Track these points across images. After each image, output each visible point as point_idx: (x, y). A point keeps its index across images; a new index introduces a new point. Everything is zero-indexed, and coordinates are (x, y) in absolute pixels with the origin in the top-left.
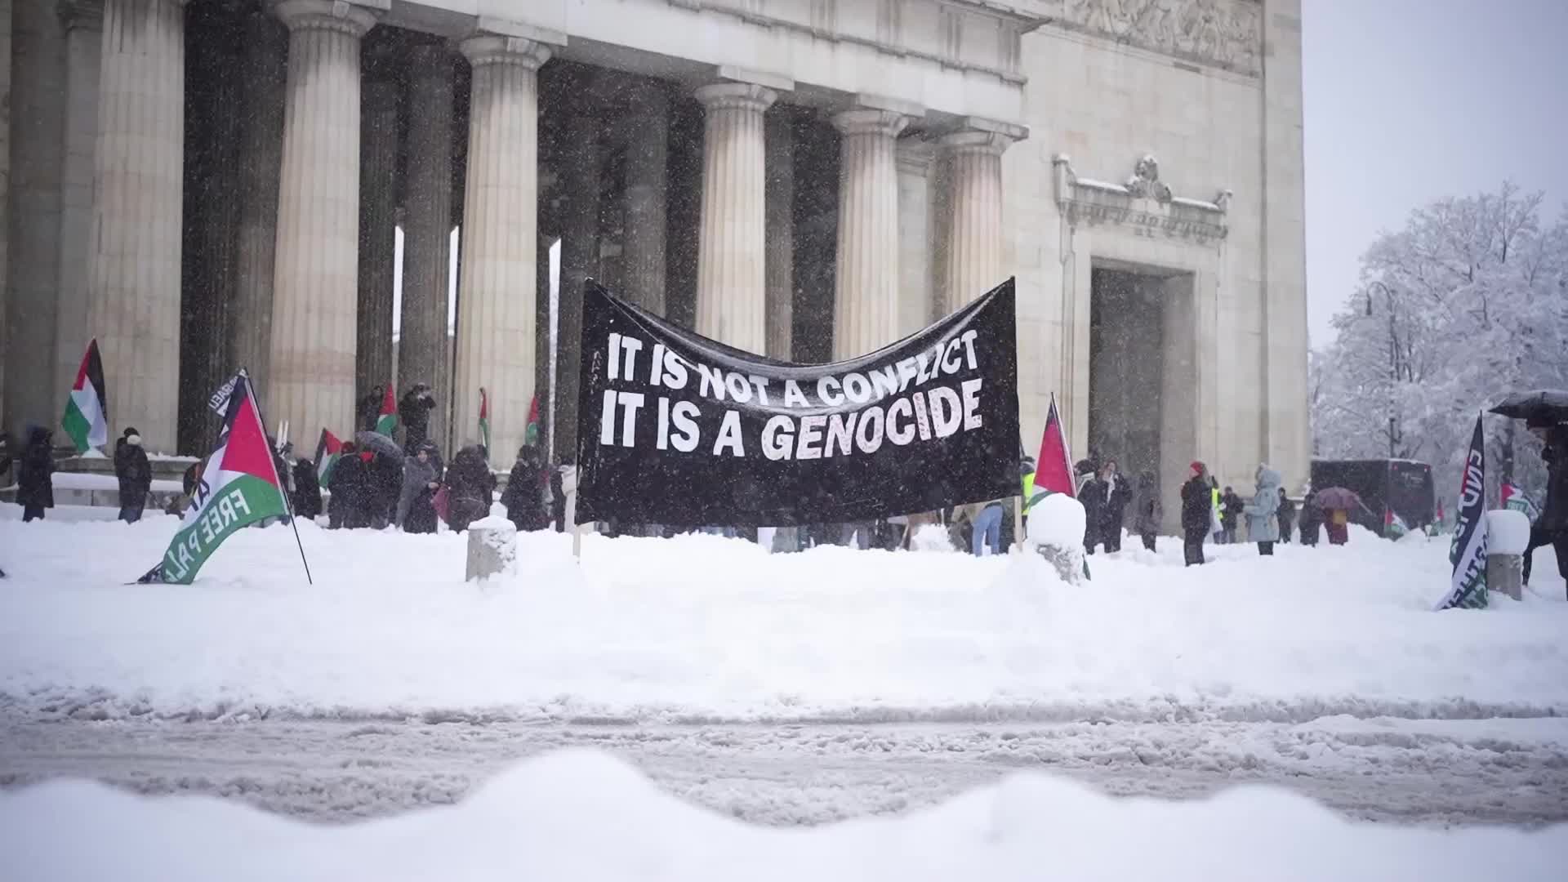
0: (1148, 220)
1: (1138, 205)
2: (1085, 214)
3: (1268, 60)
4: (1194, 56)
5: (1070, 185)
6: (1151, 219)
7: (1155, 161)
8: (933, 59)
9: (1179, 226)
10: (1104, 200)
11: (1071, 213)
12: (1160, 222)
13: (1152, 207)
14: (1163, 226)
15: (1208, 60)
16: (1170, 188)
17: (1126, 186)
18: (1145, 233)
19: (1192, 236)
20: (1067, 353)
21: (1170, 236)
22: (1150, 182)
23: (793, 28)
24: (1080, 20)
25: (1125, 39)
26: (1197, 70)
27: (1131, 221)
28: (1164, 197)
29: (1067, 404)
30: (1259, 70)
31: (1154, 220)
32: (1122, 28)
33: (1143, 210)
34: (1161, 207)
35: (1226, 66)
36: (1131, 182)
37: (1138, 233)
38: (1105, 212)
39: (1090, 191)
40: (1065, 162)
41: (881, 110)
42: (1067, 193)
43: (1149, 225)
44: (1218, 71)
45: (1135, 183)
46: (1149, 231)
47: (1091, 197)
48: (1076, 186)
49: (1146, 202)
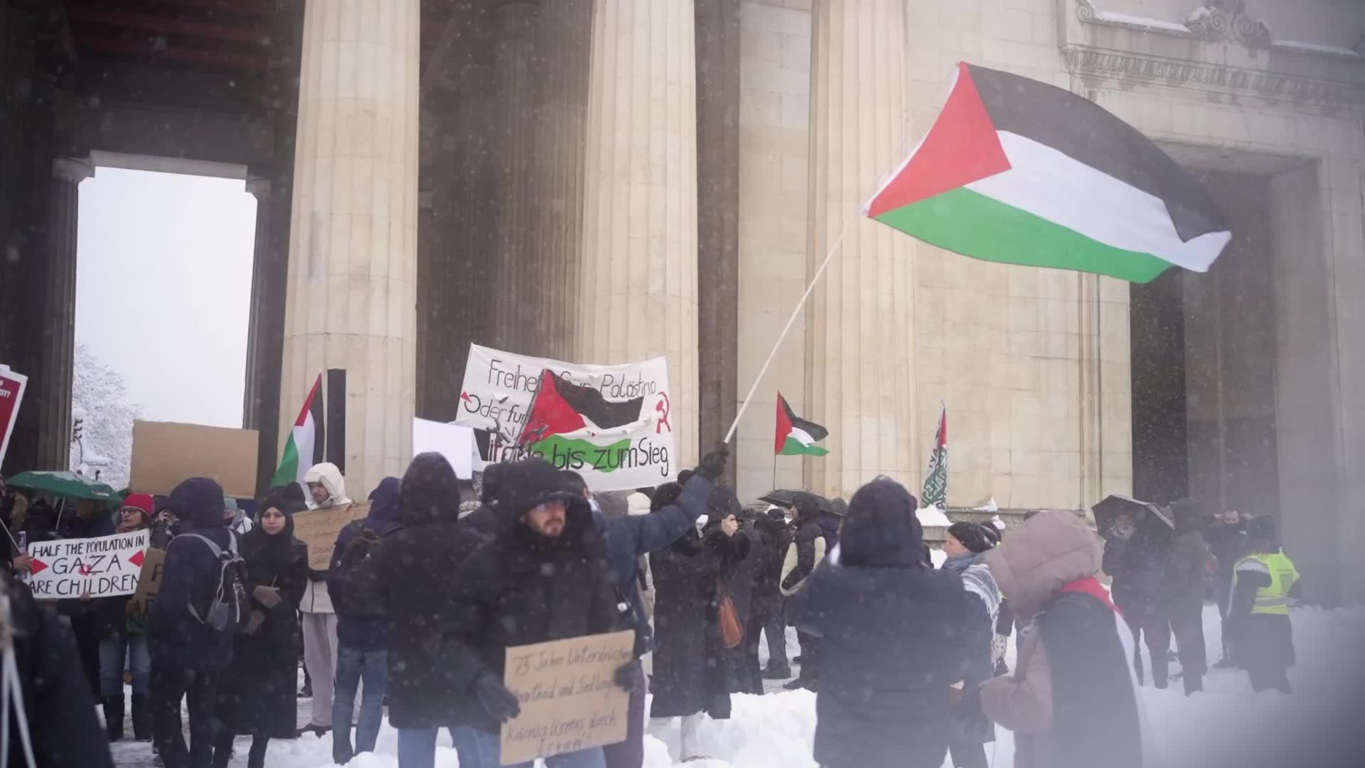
0: (1227, 77)
1: (1210, 53)
2: (1114, 70)
5: (1082, 23)
6: (1234, 75)
9: (1287, 86)
10: (1145, 46)
11: (1088, 68)
12: (1251, 81)
13: (1236, 55)
14: (1257, 86)
16: (1266, 25)
17: (1187, 25)
18: (1225, 98)
19: (1311, 102)
20: (1089, 290)
21: (1271, 103)
22: (1230, 17)
27: (1198, 80)
28: (1257, 39)
29: (1091, 371)
31: (1240, 76)
33: (1220, 61)
34: (1252, 56)
36: (1195, 16)
37: (1213, 98)
38: (1150, 65)
39: (1119, 32)
42: (1078, 36)
43: (1234, 85)
45: (1202, 17)
46: (1234, 96)
47: (1122, 42)
48: (1094, 24)
49: (1225, 48)
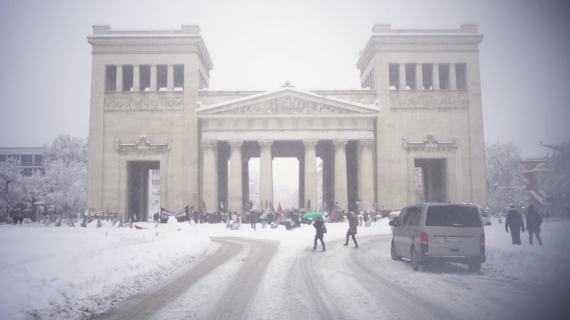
0: (431, 148)
1: (427, 145)
2: (412, 149)
3: (469, 105)
4: (445, 108)
5: (407, 144)
7: (432, 135)
8: (350, 129)
9: (441, 148)
10: (417, 146)
11: (408, 150)
12: (435, 148)
13: (432, 145)
14: (436, 149)
15: (450, 108)
16: (437, 140)
17: (424, 142)
18: (431, 151)
19: (446, 150)
21: (439, 151)
22: (431, 140)
23: (318, 130)
24: (409, 107)
25: (424, 109)
26: (447, 111)
27: (426, 149)
28: (435, 142)
30: (467, 107)
31: (433, 148)
32: (422, 106)
33: (429, 146)
34: (435, 145)
35: (455, 109)
37: (429, 151)
38: (418, 149)
39: (413, 144)
40: (405, 139)
41: (338, 142)
42: (406, 146)
44: (454, 110)
45: (426, 141)
48: (408, 144)
49: (430, 144)
